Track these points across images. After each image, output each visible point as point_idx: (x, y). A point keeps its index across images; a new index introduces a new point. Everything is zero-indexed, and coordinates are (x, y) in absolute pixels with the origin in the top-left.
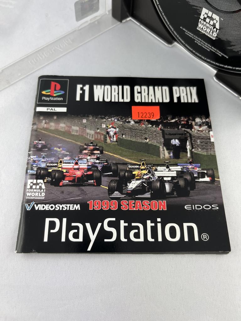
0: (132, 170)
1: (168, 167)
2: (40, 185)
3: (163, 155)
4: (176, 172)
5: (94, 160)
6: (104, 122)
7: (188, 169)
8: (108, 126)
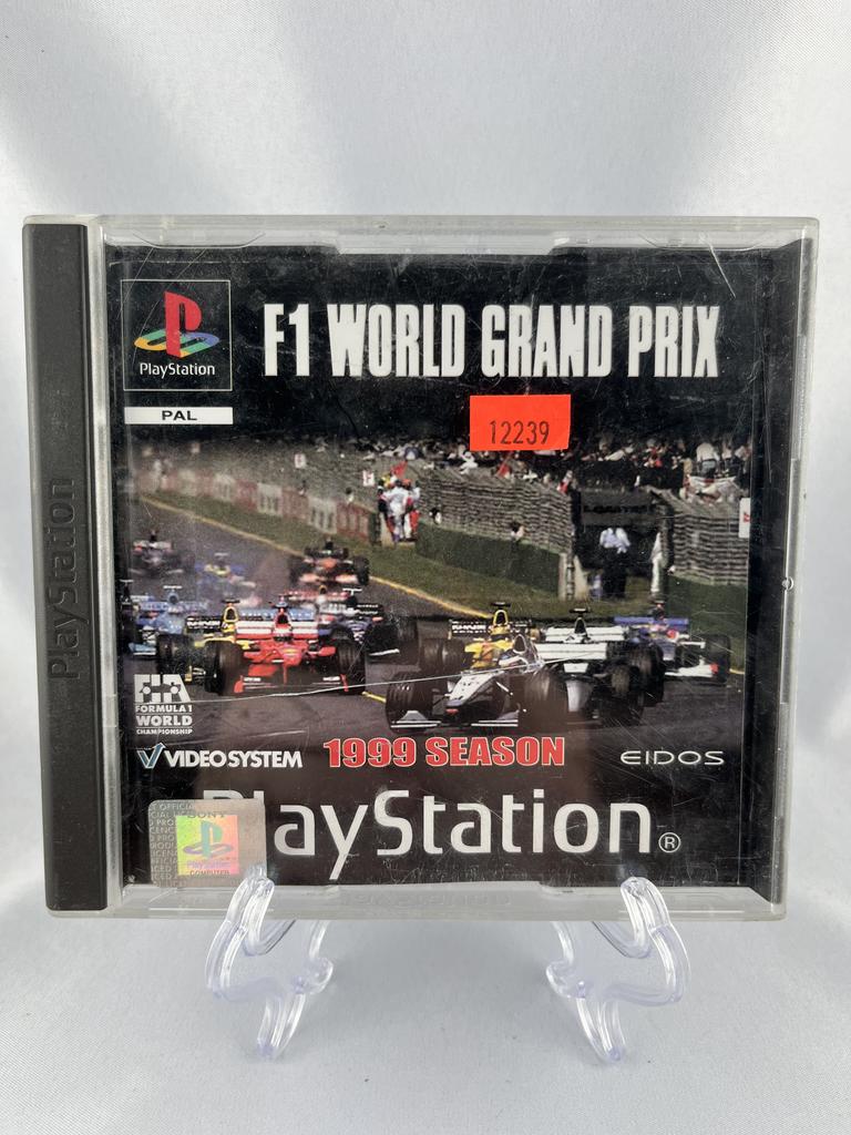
0: (464, 639)
1: (580, 629)
2: (174, 690)
3: (569, 586)
4: (605, 645)
5: (338, 609)
6: (370, 463)
7: (647, 635)
8: (384, 479)
